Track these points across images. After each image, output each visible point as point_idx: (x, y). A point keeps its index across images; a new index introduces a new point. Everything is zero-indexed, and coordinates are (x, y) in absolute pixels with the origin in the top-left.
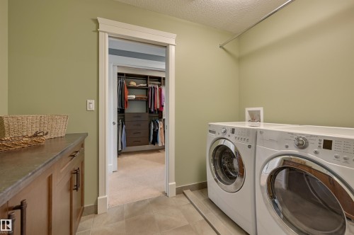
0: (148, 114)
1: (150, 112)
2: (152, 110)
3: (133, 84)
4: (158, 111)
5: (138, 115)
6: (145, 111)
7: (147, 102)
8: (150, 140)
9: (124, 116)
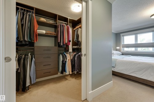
0: (57, 47)
1: (59, 46)
2: (62, 44)
3: (43, 19)
4: (66, 45)
5: (48, 49)
6: (54, 46)
7: (56, 37)
8: (58, 70)
9: (33, 49)
